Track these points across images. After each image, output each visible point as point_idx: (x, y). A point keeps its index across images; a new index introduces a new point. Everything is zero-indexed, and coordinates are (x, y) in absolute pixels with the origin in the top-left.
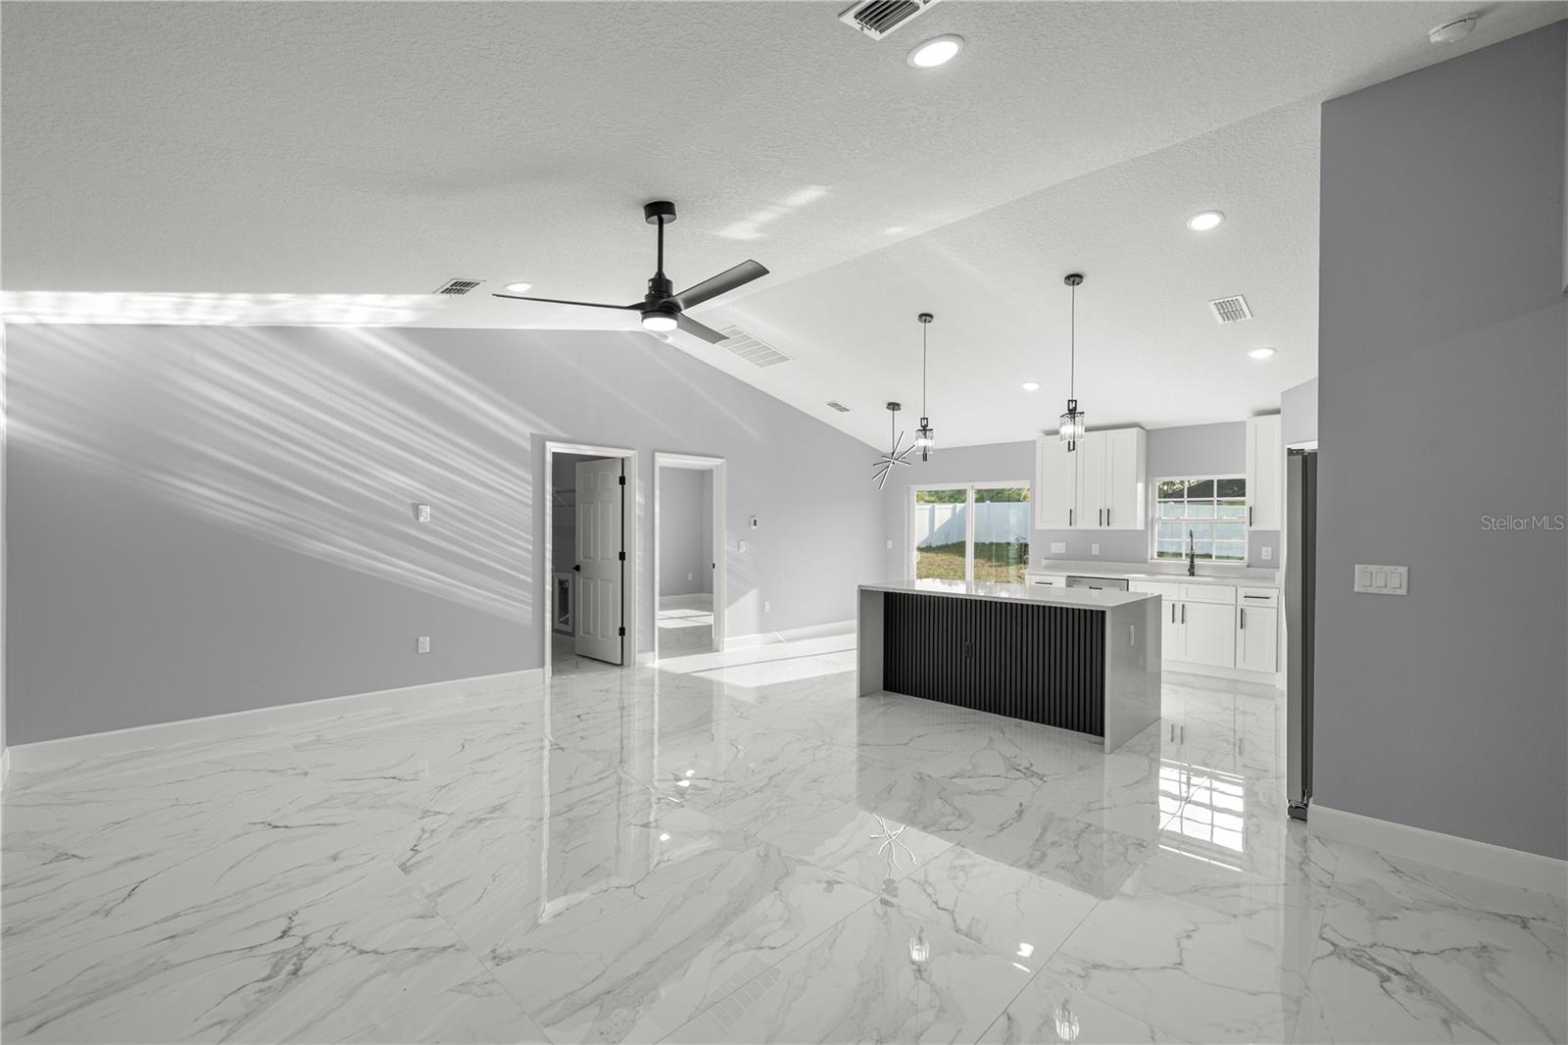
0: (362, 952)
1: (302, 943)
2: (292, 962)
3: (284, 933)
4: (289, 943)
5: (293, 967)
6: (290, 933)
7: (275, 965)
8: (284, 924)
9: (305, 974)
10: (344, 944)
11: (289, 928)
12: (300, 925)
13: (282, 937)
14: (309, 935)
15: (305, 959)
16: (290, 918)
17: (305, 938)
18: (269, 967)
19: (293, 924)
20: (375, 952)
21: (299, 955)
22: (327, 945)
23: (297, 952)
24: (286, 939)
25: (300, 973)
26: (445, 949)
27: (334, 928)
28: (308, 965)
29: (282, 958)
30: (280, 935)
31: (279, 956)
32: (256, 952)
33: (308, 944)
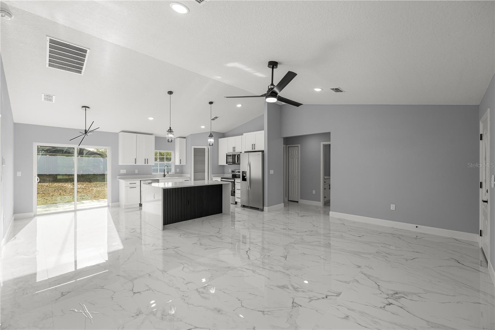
0: (378, 286)
1: (388, 298)
2: (395, 296)
3: (390, 304)
4: (391, 301)
5: (396, 295)
6: (389, 303)
7: (399, 298)
8: (388, 307)
9: (395, 291)
10: (380, 290)
11: (387, 305)
12: (384, 303)
13: (392, 304)
14: (385, 298)
15: (391, 294)
16: (384, 307)
17: (387, 298)
18: (401, 299)
19: (385, 305)
20: (376, 283)
21: (392, 296)
22: (384, 293)
23: (392, 297)
24: (391, 302)
25: (395, 293)
26: (364, 274)
27: (378, 295)
28: (392, 292)
29: (396, 299)
30: (391, 305)
31: (396, 300)
32: (401, 305)
33: (387, 297)
